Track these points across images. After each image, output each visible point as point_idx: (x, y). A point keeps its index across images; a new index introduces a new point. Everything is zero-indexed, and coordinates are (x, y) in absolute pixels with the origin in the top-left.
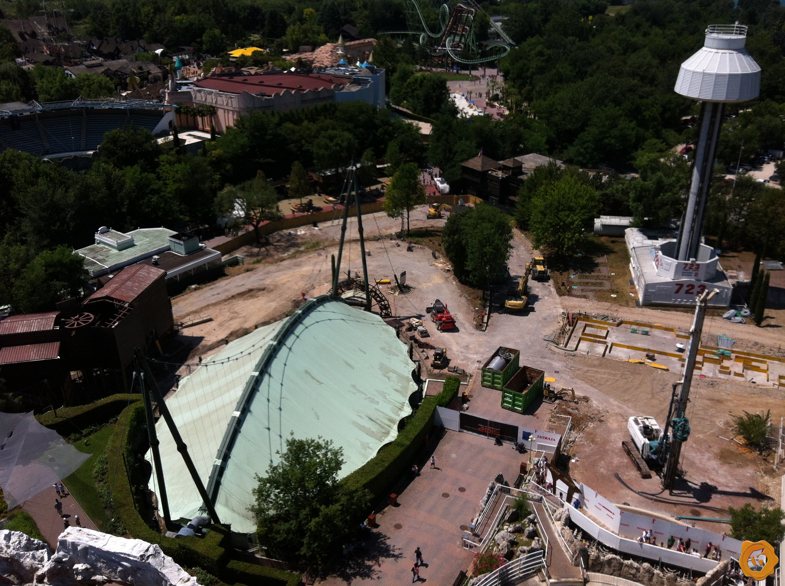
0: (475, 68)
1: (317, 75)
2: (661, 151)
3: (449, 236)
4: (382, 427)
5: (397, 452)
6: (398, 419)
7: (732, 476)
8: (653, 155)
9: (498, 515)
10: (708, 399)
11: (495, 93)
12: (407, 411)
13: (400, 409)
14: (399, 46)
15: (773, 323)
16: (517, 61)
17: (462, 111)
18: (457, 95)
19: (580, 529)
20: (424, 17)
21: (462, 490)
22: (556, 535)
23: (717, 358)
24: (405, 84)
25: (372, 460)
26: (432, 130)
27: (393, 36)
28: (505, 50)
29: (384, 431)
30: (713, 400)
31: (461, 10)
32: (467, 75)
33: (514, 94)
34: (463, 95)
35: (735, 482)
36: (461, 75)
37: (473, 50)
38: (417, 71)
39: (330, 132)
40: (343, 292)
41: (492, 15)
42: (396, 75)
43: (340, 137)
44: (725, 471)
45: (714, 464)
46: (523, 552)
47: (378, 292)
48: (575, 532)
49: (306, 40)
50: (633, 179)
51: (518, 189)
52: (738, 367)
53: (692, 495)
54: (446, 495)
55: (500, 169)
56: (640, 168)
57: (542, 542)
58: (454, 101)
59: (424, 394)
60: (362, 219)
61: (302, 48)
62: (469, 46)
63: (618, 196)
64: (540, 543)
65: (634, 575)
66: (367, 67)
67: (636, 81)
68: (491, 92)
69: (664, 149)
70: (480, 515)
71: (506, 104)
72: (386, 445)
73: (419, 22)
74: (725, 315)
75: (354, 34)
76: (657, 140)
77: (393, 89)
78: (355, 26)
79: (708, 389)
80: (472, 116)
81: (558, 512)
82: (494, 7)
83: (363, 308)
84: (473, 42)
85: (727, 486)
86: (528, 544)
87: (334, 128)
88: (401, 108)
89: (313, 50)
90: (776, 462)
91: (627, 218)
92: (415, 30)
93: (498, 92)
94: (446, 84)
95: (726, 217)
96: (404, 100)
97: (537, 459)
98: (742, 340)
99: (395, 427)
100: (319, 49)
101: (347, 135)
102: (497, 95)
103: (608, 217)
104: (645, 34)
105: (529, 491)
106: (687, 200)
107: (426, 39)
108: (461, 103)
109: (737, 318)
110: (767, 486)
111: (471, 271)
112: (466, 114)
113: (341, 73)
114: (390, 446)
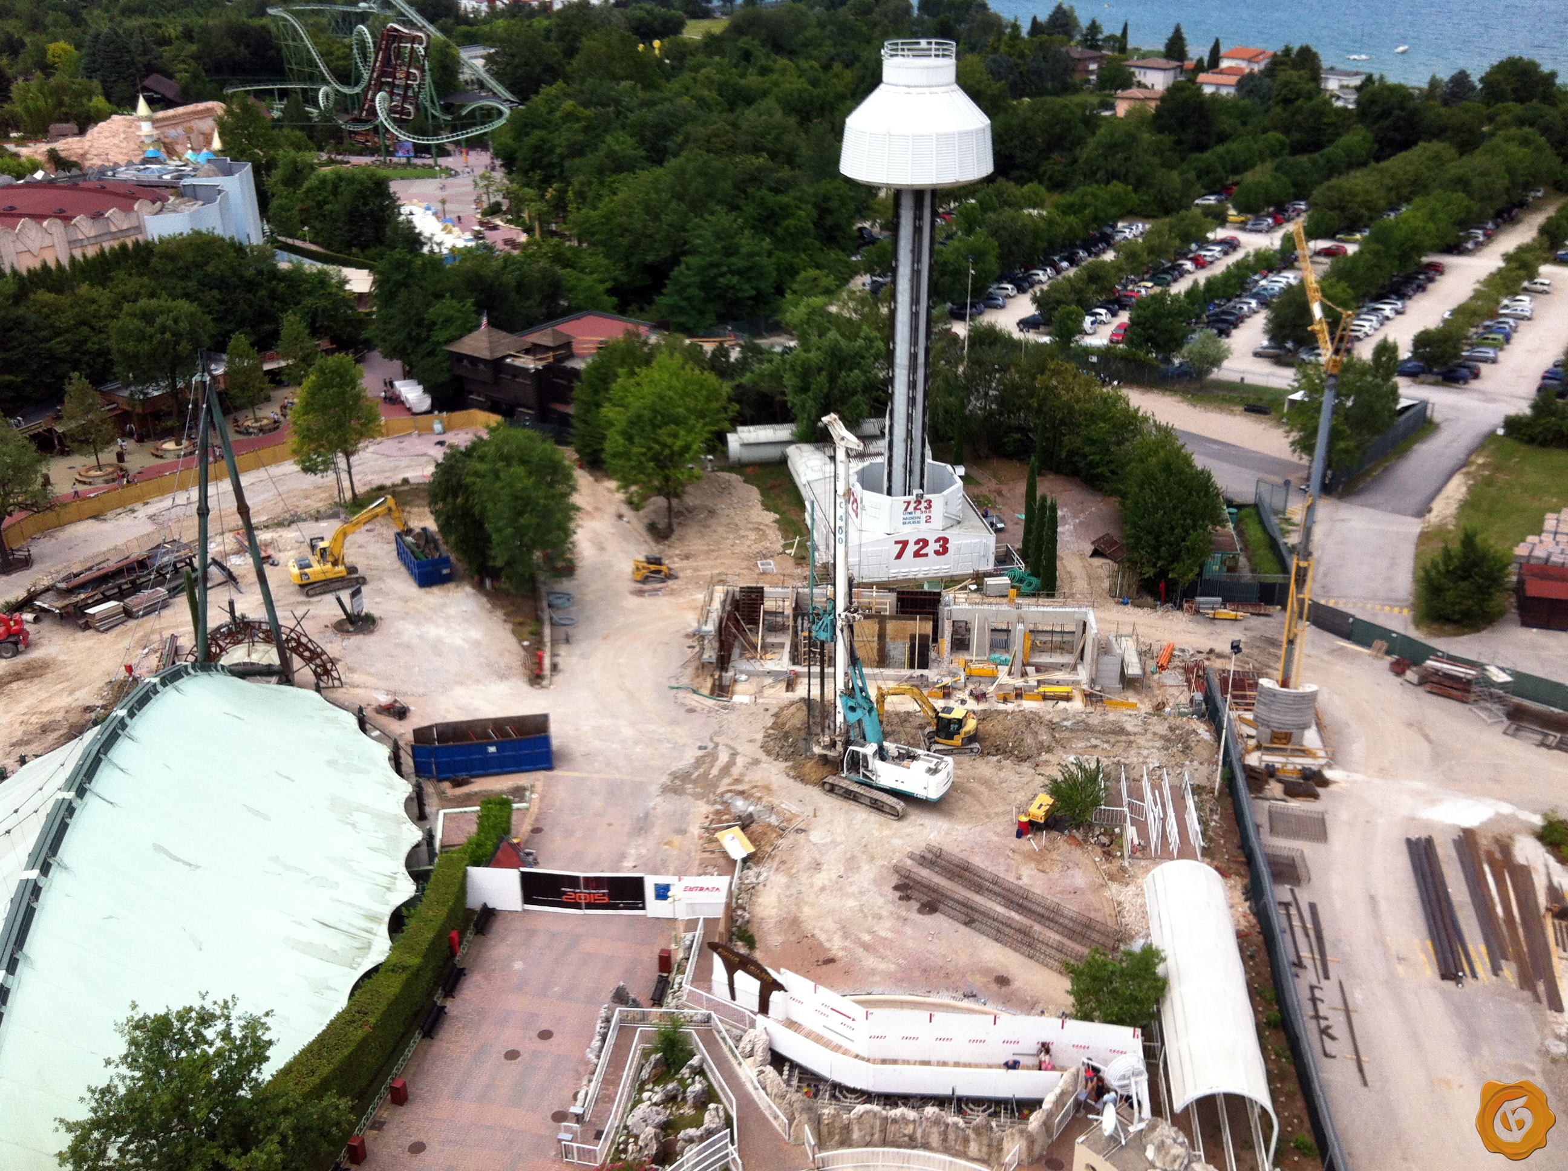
0: (442, 152)
1: (97, 185)
2: (828, 292)
3: (444, 499)
4: (353, 936)
5: (393, 986)
6: (387, 912)
8: (817, 301)
9: (627, 1075)
11: (493, 200)
12: (406, 889)
13: (388, 889)
14: (276, 114)
16: (527, 134)
17: (430, 239)
18: (415, 209)
19: (794, 1065)
20: (322, 55)
21: (545, 1035)
22: (749, 1087)
24: (300, 192)
25: (340, 1016)
26: (374, 283)
27: (259, 95)
28: (500, 113)
29: (358, 944)
31: (397, 37)
32: (430, 167)
33: (532, 200)
34: (428, 209)
36: (415, 166)
37: (434, 116)
38: (322, 165)
39: (142, 303)
40: (222, 649)
41: (461, 45)
42: (277, 174)
43: (170, 311)
46: (691, 1140)
47: (304, 640)
48: (786, 1073)
49: (63, 109)
50: (787, 350)
51: (571, 389)
54: (512, 1055)
55: (527, 352)
56: (795, 327)
57: (725, 1110)
58: (410, 222)
59: (437, 844)
60: (243, 484)
61: (54, 128)
62: (426, 109)
63: (765, 386)
64: (722, 1113)
65: (912, 1138)
66: (209, 161)
67: (761, 160)
68: (484, 198)
69: (833, 288)
70: (590, 1081)
71: (517, 221)
72: (368, 975)
73: (312, 63)
75: (170, 95)
76: (818, 272)
77: (275, 203)
78: (170, 76)
80: (453, 250)
81: (746, 1039)
82: (464, 28)
83: (274, 679)
84: (432, 101)
86: (698, 1124)
87: (153, 295)
88: (298, 243)
89: (82, 132)
90: (1126, 854)
91: (786, 426)
92: (304, 81)
93: (499, 198)
94: (388, 187)
95: (963, 406)
96: (305, 225)
97: (689, 936)
99: (383, 930)
100: (96, 129)
101: (184, 306)
102: (498, 204)
103: (752, 428)
104: (764, 71)
105: (684, 1006)
106: (890, 381)
107: (332, 97)
108: (425, 223)
110: (1119, 904)
111: (501, 569)
112: (439, 244)
113: (153, 178)
114: (374, 977)
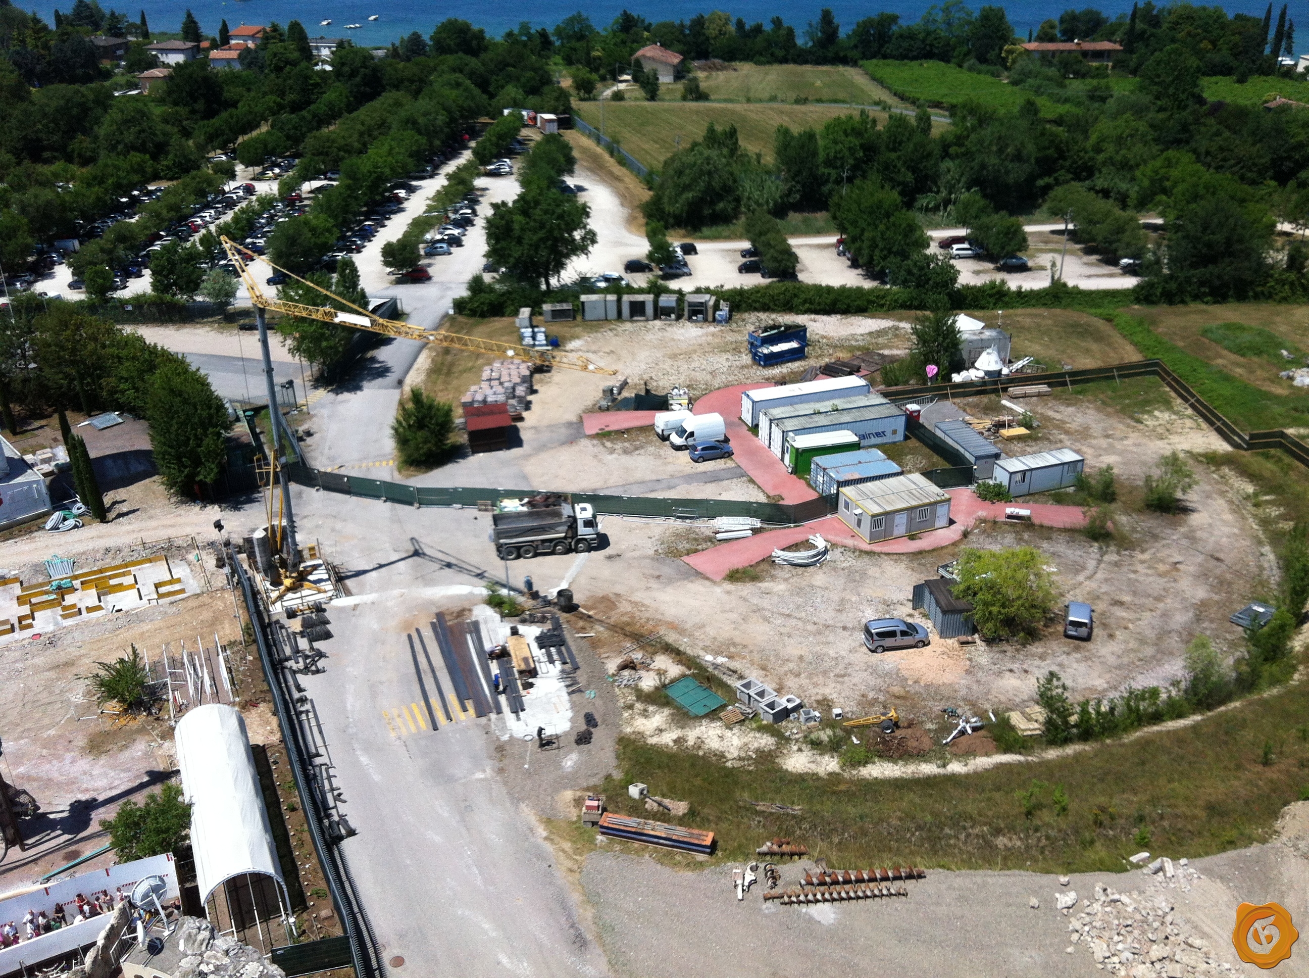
7: (113, 767)
10: (49, 670)
15: (125, 510)
23: (53, 597)
30: (58, 666)
35: (122, 775)
44: (103, 766)
45: (84, 764)
52: (88, 597)
53: (59, 832)
74: (49, 525)
79: (47, 653)
85: (111, 788)
90: (172, 716)
98: (84, 553)
109: (66, 523)
110: (170, 757)
